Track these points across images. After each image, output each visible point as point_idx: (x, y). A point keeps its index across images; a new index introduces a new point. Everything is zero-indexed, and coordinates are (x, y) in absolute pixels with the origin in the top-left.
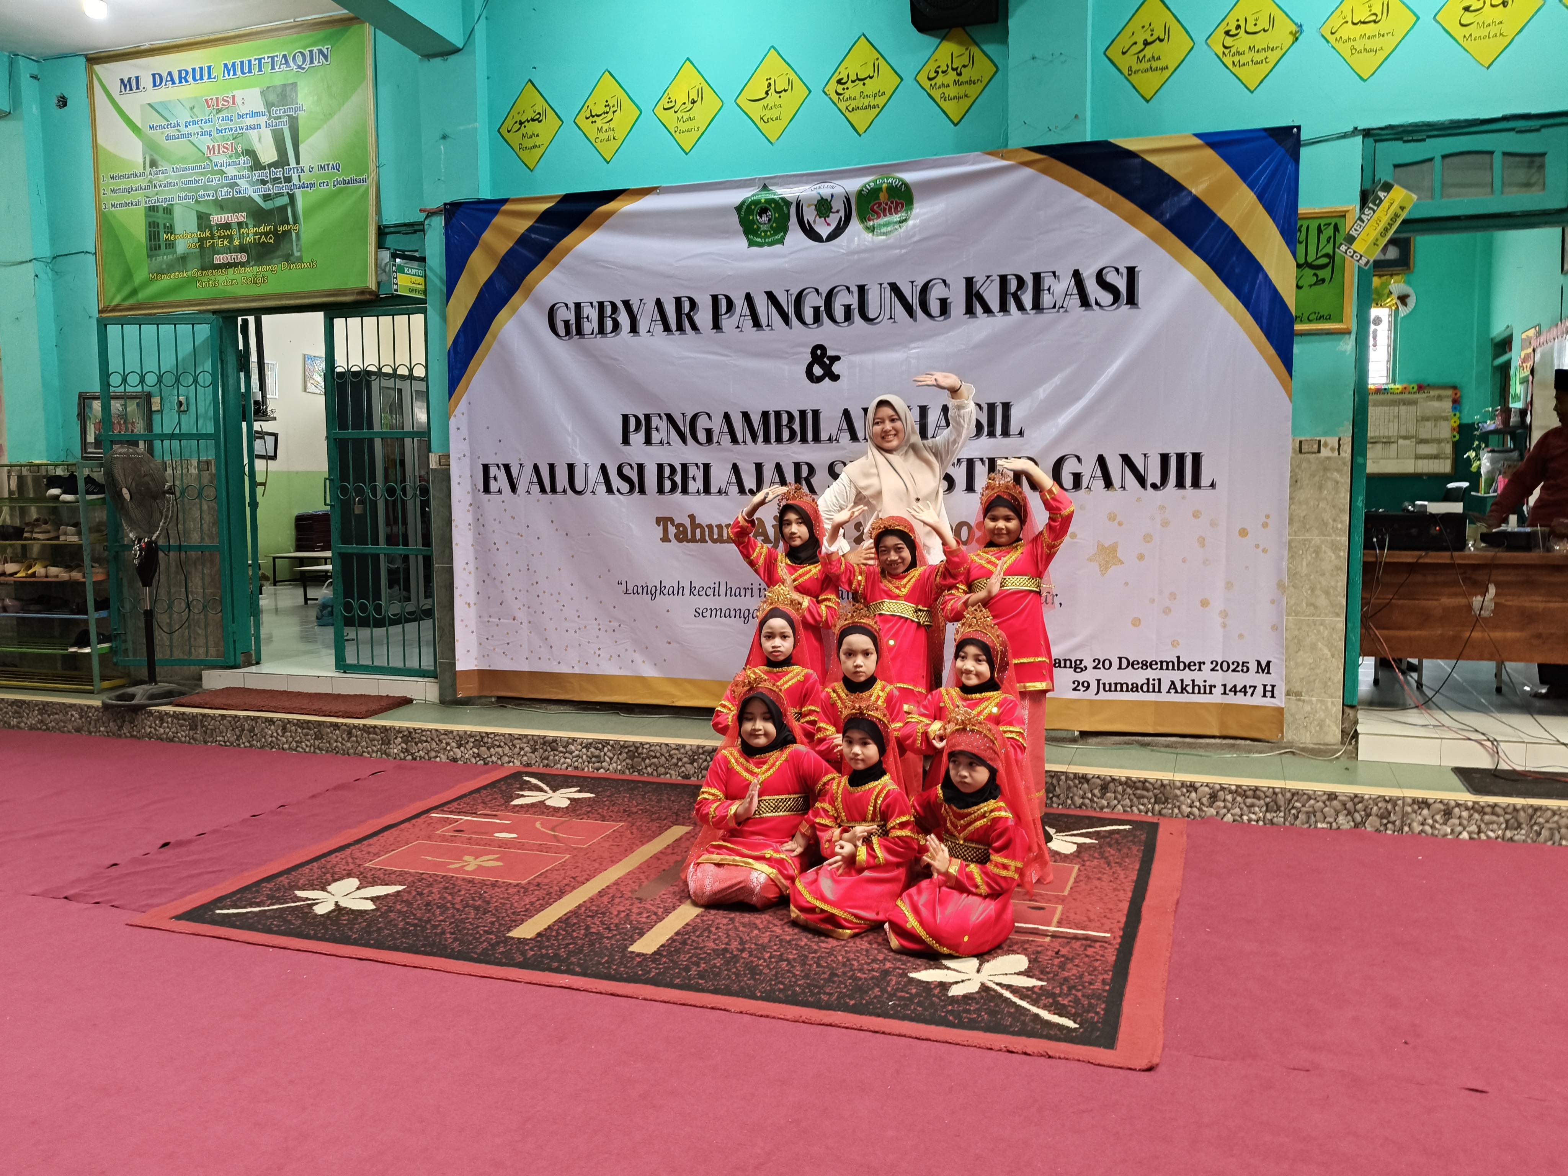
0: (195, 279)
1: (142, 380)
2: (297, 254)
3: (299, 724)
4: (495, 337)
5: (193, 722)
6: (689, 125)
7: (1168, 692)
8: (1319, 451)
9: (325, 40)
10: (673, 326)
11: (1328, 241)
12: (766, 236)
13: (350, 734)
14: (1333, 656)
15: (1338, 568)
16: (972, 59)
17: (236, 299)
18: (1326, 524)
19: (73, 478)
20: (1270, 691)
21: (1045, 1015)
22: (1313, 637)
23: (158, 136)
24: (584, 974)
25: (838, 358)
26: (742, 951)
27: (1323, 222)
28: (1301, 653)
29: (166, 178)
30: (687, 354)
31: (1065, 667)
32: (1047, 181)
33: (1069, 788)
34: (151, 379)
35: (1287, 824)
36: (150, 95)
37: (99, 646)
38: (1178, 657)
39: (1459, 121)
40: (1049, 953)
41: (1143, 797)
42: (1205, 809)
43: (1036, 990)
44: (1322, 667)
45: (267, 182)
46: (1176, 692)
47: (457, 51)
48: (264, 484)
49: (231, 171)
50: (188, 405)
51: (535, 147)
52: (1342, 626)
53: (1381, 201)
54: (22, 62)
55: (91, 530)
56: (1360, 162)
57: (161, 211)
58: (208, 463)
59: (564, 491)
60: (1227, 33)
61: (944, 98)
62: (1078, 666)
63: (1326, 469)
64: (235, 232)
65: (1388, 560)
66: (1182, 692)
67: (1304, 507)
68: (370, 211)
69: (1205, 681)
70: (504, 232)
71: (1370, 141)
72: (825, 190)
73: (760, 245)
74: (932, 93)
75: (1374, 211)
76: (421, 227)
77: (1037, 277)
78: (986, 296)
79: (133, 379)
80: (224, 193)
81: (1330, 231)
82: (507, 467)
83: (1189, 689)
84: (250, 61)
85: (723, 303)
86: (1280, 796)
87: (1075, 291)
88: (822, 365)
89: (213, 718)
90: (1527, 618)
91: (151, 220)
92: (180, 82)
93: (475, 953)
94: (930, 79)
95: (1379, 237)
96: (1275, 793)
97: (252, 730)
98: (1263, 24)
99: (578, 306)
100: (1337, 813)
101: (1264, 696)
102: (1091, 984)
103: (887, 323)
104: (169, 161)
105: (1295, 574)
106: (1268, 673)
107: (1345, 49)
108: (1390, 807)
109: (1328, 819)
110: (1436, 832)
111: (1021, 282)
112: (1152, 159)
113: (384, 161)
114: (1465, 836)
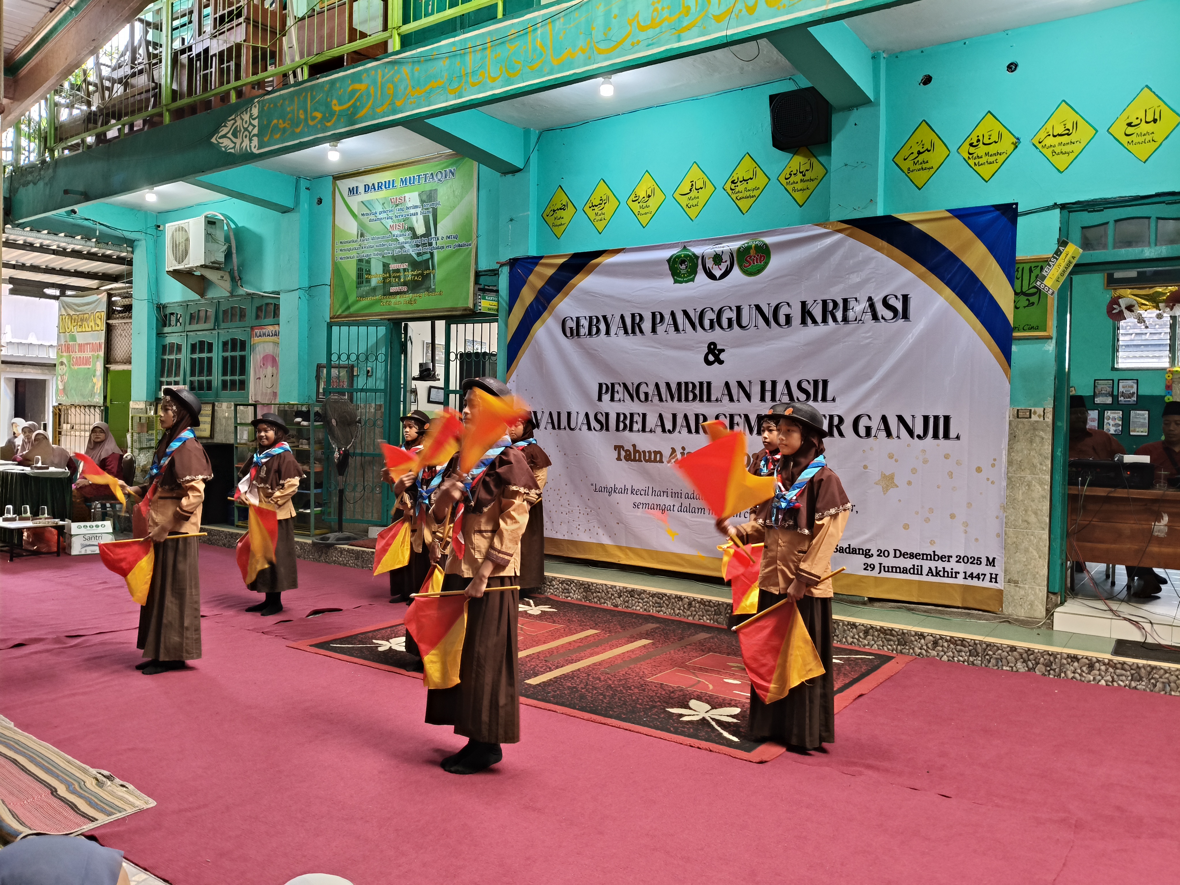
0: (380, 301)
1: (348, 358)
2: (433, 287)
4: (533, 337)
5: (358, 555)
6: (646, 210)
7: (927, 575)
8: (1030, 417)
9: (453, 164)
10: (630, 331)
11: (1037, 278)
12: (684, 277)
14: (1040, 557)
15: (1044, 497)
16: (811, 165)
17: (400, 313)
18: (1035, 466)
19: (308, 412)
20: (994, 578)
22: (1026, 543)
23: (365, 219)
25: (723, 350)
27: (1033, 265)
28: (1018, 554)
29: (368, 243)
30: (637, 347)
31: (859, 554)
32: (851, 242)
34: (353, 357)
35: (983, 665)
36: (363, 197)
37: (315, 509)
38: (935, 552)
41: (891, 640)
42: (930, 651)
44: (1033, 564)
45: (419, 246)
46: (933, 575)
47: (519, 170)
49: (401, 239)
50: (372, 372)
52: (1046, 536)
53: (1061, 253)
54: (302, 181)
55: (315, 443)
56: (1058, 225)
57: (364, 261)
58: (380, 406)
59: (565, 428)
60: (971, 145)
61: (794, 190)
62: (867, 554)
63: (1035, 429)
64: (402, 274)
65: (1088, 493)
66: (936, 576)
67: (1020, 454)
68: (472, 263)
69: (952, 569)
70: (540, 276)
71: (1065, 212)
72: (719, 249)
73: (681, 282)
74: (787, 187)
75: (1057, 259)
76: (496, 272)
77: (845, 301)
78: (814, 313)
79: (344, 357)
80: (397, 252)
81: (1037, 272)
83: (941, 574)
84: (414, 177)
85: (658, 317)
86: (979, 645)
87: (869, 311)
88: (714, 355)
89: (368, 553)
91: (360, 267)
92: (378, 189)
94: (786, 179)
95: (1060, 276)
96: (975, 644)
98: (995, 138)
99: (578, 318)
100: (1017, 660)
101: (991, 581)
103: (753, 329)
104: (370, 233)
105: (1015, 499)
106: (994, 566)
107: (1048, 152)
108: (1052, 659)
109: (1010, 664)
110: (1083, 679)
111: (835, 304)
112: (919, 226)
113: (480, 233)
114: (1102, 683)
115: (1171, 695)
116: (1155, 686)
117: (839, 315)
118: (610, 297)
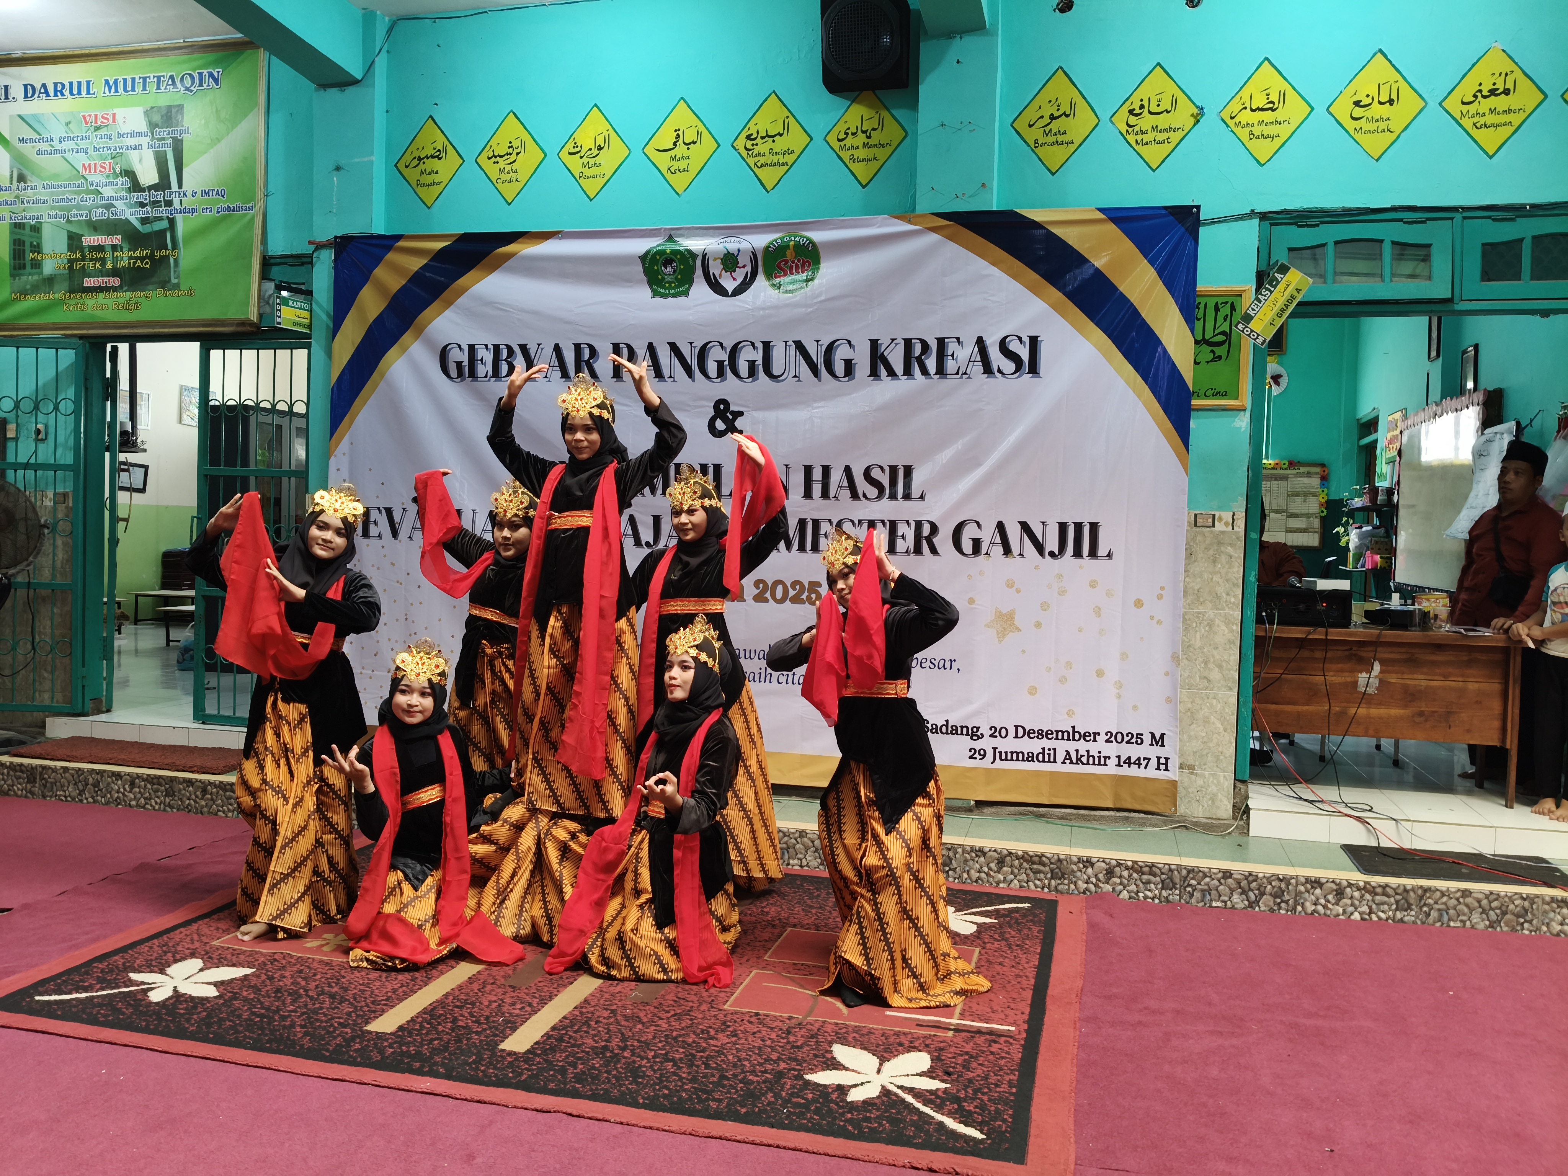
0: (62, 302)
2: (174, 281)
3: (149, 779)
4: (382, 376)
5: (32, 774)
6: (594, 171)
7: (1064, 762)
8: (1214, 526)
9: (216, 63)
11: (1225, 320)
12: (670, 288)
13: (204, 791)
14: (1225, 730)
15: (1231, 642)
16: (881, 123)
17: (106, 325)
18: (1219, 598)
20: (1163, 764)
21: (951, 1123)
22: (1206, 710)
23: (28, 150)
24: (448, 1077)
25: (741, 414)
26: (624, 1049)
27: (1220, 300)
28: (1194, 726)
29: (35, 194)
31: (962, 734)
32: (953, 248)
33: (966, 861)
34: (7, 405)
35: (1183, 902)
36: (22, 106)
38: (1074, 727)
39: (1351, 209)
40: (953, 1049)
41: (1040, 872)
42: (1101, 885)
43: (940, 1093)
44: (1215, 741)
45: (146, 205)
46: (1071, 763)
47: (354, 82)
48: (126, 520)
49: (108, 192)
50: (46, 434)
51: (434, 184)
52: (1233, 699)
53: (1278, 282)
56: (1256, 244)
57: (28, 228)
58: (65, 495)
60: (1131, 112)
61: (853, 159)
62: (974, 734)
63: (1220, 543)
64: (108, 255)
65: (1277, 635)
66: (1077, 763)
67: (1199, 580)
68: (255, 240)
69: (1100, 752)
70: (397, 269)
71: (1266, 224)
72: (732, 245)
73: (665, 296)
74: (841, 154)
75: (1271, 292)
76: (309, 260)
77: (941, 342)
78: (891, 359)
80: (99, 214)
81: (1226, 310)
82: (389, 512)
83: (1084, 760)
84: (133, 80)
86: (1176, 873)
87: (979, 358)
88: (725, 420)
89: (54, 770)
90: (1410, 696)
91: (17, 237)
92: (56, 95)
93: (327, 1050)
94: (839, 140)
95: (1276, 317)
96: (1170, 870)
97: (96, 785)
98: (1166, 104)
99: (472, 348)
100: (1232, 891)
101: (1158, 769)
102: (997, 1085)
103: (791, 380)
104: (39, 177)
105: (1189, 646)
106: (1162, 745)
107: (1243, 134)
108: (1283, 885)
109: (1223, 898)
110: (1328, 912)
111: (925, 346)
112: (1056, 231)
113: (271, 188)
114: (1356, 916)
115: (1449, 926)
116: (1428, 915)
117: (931, 363)
118: (535, 313)
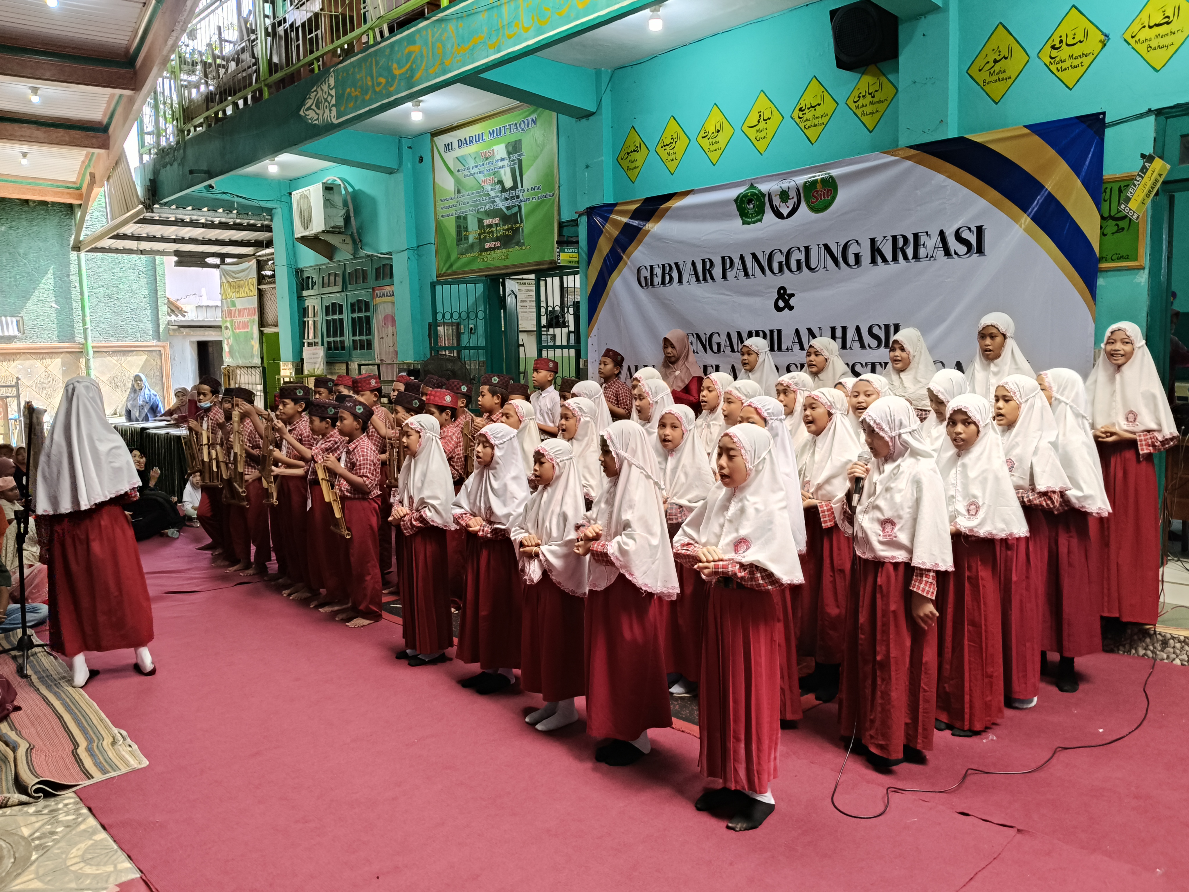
0: (477, 257)
1: (452, 315)
2: (522, 241)
4: (610, 288)
6: (716, 146)
9: (535, 113)
10: (701, 278)
12: (753, 217)
16: (881, 85)
17: (496, 269)
23: (461, 175)
25: (792, 295)
27: (1123, 184)
29: (464, 199)
30: (709, 295)
32: (922, 170)
34: (456, 316)
36: (458, 152)
45: (508, 199)
47: (592, 114)
49: (493, 194)
50: (474, 330)
53: (1147, 170)
54: (404, 141)
56: (1153, 135)
57: (462, 218)
58: (483, 362)
61: (864, 114)
64: (495, 229)
68: (555, 214)
70: (616, 223)
71: (1162, 118)
72: (785, 185)
73: (749, 223)
74: (856, 111)
75: (1142, 178)
77: (916, 236)
78: (884, 251)
79: (448, 316)
80: (489, 207)
84: (500, 128)
85: (728, 262)
87: (941, 245)
88: (784, 300)
91: (459, 224)
92: (470, 144)
94: (855, 102)
95: (1145, 197)
98: (1080, 36)
99: (652, 267)
103: (822, 270)
104: (465, 189)
107: (1142, 48)
111: (906, 240)
112: (993, 147)
113: (561, 182)
114: (1177, 662)
117: (910, 252)
118: (681, 242)
